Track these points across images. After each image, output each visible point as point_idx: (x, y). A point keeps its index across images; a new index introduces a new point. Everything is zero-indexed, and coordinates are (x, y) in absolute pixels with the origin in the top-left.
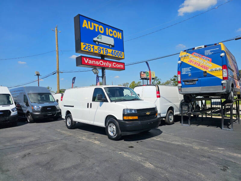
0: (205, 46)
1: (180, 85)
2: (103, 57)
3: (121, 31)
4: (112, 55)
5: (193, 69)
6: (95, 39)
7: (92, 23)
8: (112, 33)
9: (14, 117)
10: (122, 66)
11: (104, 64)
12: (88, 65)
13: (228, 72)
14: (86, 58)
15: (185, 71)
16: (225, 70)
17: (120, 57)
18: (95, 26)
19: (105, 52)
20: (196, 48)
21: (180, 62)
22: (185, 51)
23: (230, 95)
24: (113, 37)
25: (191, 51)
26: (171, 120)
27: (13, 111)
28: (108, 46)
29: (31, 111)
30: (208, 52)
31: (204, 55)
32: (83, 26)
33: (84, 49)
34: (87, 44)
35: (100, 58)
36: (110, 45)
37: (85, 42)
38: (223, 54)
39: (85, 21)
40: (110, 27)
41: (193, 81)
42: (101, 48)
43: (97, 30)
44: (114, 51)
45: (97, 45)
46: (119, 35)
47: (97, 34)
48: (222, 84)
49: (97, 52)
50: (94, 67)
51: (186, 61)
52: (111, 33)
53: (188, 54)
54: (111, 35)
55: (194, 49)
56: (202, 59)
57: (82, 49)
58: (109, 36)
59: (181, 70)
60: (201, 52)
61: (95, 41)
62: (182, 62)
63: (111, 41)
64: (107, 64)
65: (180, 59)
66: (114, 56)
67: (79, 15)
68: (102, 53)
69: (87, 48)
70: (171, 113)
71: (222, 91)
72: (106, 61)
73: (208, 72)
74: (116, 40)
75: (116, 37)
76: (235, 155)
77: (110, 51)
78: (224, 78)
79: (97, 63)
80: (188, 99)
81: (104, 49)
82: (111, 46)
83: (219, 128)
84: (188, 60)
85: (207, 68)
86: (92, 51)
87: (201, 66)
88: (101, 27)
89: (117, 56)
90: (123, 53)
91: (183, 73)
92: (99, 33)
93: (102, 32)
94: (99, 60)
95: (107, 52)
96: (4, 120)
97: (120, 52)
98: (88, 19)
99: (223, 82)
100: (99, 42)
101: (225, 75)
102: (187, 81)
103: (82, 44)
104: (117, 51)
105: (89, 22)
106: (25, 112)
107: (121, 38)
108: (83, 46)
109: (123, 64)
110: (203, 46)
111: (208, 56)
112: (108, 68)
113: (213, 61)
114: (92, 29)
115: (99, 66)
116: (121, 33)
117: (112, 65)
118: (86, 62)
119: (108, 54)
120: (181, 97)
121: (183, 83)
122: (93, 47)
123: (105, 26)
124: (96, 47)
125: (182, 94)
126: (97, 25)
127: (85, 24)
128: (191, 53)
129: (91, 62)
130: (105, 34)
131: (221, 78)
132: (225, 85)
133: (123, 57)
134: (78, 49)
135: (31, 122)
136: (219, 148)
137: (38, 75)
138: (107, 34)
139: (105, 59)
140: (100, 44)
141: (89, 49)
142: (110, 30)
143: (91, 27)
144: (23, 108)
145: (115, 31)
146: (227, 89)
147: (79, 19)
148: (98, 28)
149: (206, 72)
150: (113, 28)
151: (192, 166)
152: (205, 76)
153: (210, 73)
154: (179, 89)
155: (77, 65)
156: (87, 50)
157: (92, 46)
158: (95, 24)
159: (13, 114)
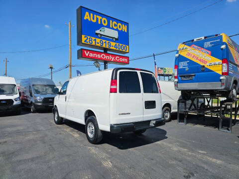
0: (205, 38)
1: (176, 80)
2: (106, 50)
3: (126, 24)
4: (115, 49)
5: (191, 63)
6: (98, 32)
7: (95, 16)
8: (117, 25)
9: (17, 106)
10: (126, 60)
11: (106, 57)
12: (88, 57)
13: (228, 66)
14: (87, 50)
15: (182, 65)
16: (224, 64)
17: (124, 51)
18: (97, 19)
19: (107, 45)
20: (195, 40)
21: (177, 55)
22: (184, 43)
23: (231, 93)
24: (117, 30)
25: (190, 43)
26: (167, 117)
27: (16, 101)
28: (111, 39)
29: (34, 102)
30: (208, 44)
31: (203, 48)
32: (85, 19)
33: (85, 41)
34: (89, 37)
35: (103, 51)
36: (113, 38)
37: (87, 35)
38: (223, 47)
39: (87, 13)
40: (114, 19)
41: (190, 76)
42: (104, 41)
43: (99, 23)
44: (117, 44)
45: (100, 38)
46: (124, 28)
48: (221, 80)
49: (99, 45)
50: (96, 60)
51: (184, 54)
52: (115, 25)
53: (186, 46)
54: (115, 28)
55: (193, 40)
56: (201, 52)
57: (83, 42)
58: (113, 28)
59: (178, 64)
60: (200, 44)
61: (97, 34)
62: (179, 55)
63: (115, 34)
64: (110, 58)
65: (177, 53)
66: (117, 49)
67: (81, 7)
68: (104, 46)
69: (88, 41)
70: (167, 110)
71: (220, 88)
72: (109, 55)
73: (206, 67)
74: (120, 33)
75: (120, 29)
76: (214, 160)
77: (113, 44)
78: (223, 74)
79: (99, 56)
80: (186, 95)
81: (107, 42)
82: (114, 40)
84: (186, 53)
85: (205, 62)
86: (94, 43)
87: (200, 60)
88: (104, 19)
89: (121, 50)
90: (128, 46)
91: (181, 67)
92: (101, 25)
93: (106, 24)
94: (101, 53)
95: (110, 45)
96: (6, 108)
97: (124, 45)
98: (90, 11)
99: (221, 78)
100: (101, 35)
101: (225, 70)
102: (184, 77)
103: (83, 36)
104: (121, 45)
105: (91, 14)
106: (30, 102)
107: (126, 31)
108: (84, 39)
109: (128, 58)
110: (203, 38)
111: (208, 49)
112: (110, 61)
113: (212, 55)
114: (95, 21)
115: (101, 59)
116: (126, 26)
117: (115, 58)
118: (87, 55)
119: (111, 48)
120: (179, 93)
121: (180, 78)
122: (95, 40)
123: (109, 18)
124: (98, 40)
125: (179, 90)
126: (100, 18)
127: (87, 16)
128: (190, 45)
129: (91, 55)
130: (108, 26)
131: (220, 73)
132: (224, 82)
133: (127, 51)
134: (79, 42)
135: (34, 112)
136: (200, 151)
137: (51, 68)
138: (111, 26)
139: (108, 52)
140: (102, 37)
141: (91, 42)
142: (114, 22)
143: (93, 19)
144: (28, 99)
145: (119, 24)
146: (226, 86)
147: (81, 11)
148: (101, 20)
149: (204, 66)
150: (118, 21)
151: (154, 168)
152: (203, 71)
153: (208, 67)
154: (175, 85)
155: (78, 58)
156: (89, 43)
157: (93, 38)
158: (98, 17)
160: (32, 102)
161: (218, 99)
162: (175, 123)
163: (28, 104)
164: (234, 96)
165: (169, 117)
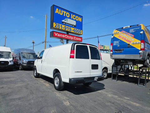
0: (130, 26)
1: (112, 52)
2: (68, 32)
3: (81, 17)
4: (74, 32)
5: (121, 42)
6: (63, 21)
7: (62, 11)
8: (75, 18)
9: (11, 65)
10: (80, 39)
11: (68, 37)
12: (57, 37)
13: (144, 45)
14: (56, 32)
16: (142, 43)
17: (79, 33)
18: (63, 13)
19: (69, 29)
20: (124, 28)
21: (112, 37)
22: (117, 29)
23: (146, 62)
24: (75, 20)
25: (121, 29)
26: (105, 76)
27: (11, 62)
30: (132, 31)
31: (129, 33)
32: (56, 12)
33: (55, 26)
34: (58, 24)
36: (73, 25)
37: (56, 22)
38: (142, 32)
39: (57, 9)
40: (74, 14)
41: (120, 50)
42: (67, 27)
43: (65, 15)
44: (75, 29)
45: (64, 25)
46: (80, 19)
47: (65, 17)
48: (140, 53)
49: (64, 29)
50: (62, 38)
51: (117, 36)
52: (74, 17)
53: (118, 31)
54: (74, 19)
55: (123, 28)
56: (127, 36)
57: (54, 27)
58: (73, 19)
59: (113, 42)
60: (127, 30)
61: (63, 22)
62: (114, 37)
63: (74, 23)
64: (70, 37)
65: (113, 36)
66: (75, 32)
67: (54, 5)
68: (67, 30)
69: (57, 26)
70: (105, 71)
71: (139, 58)
72: (70, 35)
73: (130, 44)
74: (77, 22)
75: (77, 20)
76: (135, 104)
77: (73, 29)
78: (141, 49)
79: (63, 36)
80: (118, 62)
81: (69, 27)
82: (73, 26)
83: (137, 84)
84: (118, 35)
85: (130, 42)
86: (60, 28)
87: (127, 40)
88: (67, 13)
89: (77, 33)
90: (81, 31)
91: (114, 44)
92: (66, 17)
93: (68, 17)
94: (65, 34)
95: (71, 30)
96: (4, 67)
97: (79, 30)
98: (59, 8)
100: (65, 23)
101: (142, 47)
102: (116, 50)
103: (54, 23)
104: (77, 30)
105: (60, 10)
106: (19, 63)
107: (81, 21)
108: (54, 25)
109: (81, 38)
110: (129, 27)
111: (132, 33)
112: (70, 40)
113: (135, 37)
114: (62, 14)
115: (64, 38)
116: (81, 18)
117: (73, 38)
118: (56, 35)
119: (71, 31)
120: (113, 61)
121: (114, 51)
122: (61, 26)
123: (70, 13)
124: (63, 26)
125: (113, 59)
126: (65, 12)
127: (57, 11)
128: (120, 31)
129: (59, 35)
130: (70, 18)
131: (139, 49)
132: (142, 54)
133: (81, 34)
134: (52, 26)
136: (126, 98)
137: (33, 43)
138: (72, 18)
139: (69, 34)
140: (66, 24)
141: (59, 27)
142: (74, 16)
143: (61, 13)
144: (18, 61)
145: (77, 17)
146: (143, 57)
147: (54, 7)
148: (66, 14)
149: (129, 44)
150: (76, 15)
152: (128, 47)
153: (132, 45)
154: (111, 56)
155: (50, 37)
156: (57, 28)
157: (61, 25)
159: (10, 64)
160: (20, 63)
161: (137, 65)
162: (110, 80)
163: (18, 65)
164: (148, 64)
165: (106, 76)
